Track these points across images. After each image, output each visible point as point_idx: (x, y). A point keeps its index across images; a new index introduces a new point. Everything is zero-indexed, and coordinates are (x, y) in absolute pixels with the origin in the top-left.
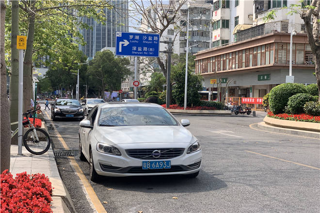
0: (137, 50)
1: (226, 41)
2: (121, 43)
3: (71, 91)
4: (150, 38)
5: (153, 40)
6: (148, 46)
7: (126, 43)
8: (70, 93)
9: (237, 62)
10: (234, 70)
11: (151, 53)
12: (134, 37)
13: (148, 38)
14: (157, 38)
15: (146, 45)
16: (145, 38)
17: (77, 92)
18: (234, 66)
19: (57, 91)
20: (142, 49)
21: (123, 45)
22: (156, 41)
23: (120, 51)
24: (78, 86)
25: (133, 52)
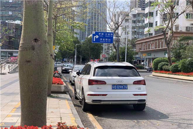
0: (102, 40)
1: (151, 34)
2: (95, 37)
3: (72, 59)
4: (109, 34)
5: (110, 35)
6: (108, 38)
7: (97, 37)
8: (72, 60)
9: (155, 45)
10: (153, 49)
11: (109, 42)
12: (101, 34)
13: (108, 35)
14: (112, 34)
15: (107, 38)
16: (107, 34)
17: (75, 60)
18: (153, 47)
19: (65, 59)
20: (105, 40)
21: (95, 38)
22: (112, 36)
23: (94, 40)
24: (75, 56)
25: (101, 41)
